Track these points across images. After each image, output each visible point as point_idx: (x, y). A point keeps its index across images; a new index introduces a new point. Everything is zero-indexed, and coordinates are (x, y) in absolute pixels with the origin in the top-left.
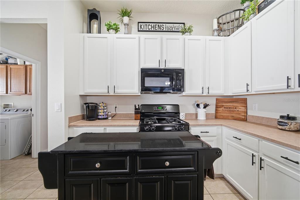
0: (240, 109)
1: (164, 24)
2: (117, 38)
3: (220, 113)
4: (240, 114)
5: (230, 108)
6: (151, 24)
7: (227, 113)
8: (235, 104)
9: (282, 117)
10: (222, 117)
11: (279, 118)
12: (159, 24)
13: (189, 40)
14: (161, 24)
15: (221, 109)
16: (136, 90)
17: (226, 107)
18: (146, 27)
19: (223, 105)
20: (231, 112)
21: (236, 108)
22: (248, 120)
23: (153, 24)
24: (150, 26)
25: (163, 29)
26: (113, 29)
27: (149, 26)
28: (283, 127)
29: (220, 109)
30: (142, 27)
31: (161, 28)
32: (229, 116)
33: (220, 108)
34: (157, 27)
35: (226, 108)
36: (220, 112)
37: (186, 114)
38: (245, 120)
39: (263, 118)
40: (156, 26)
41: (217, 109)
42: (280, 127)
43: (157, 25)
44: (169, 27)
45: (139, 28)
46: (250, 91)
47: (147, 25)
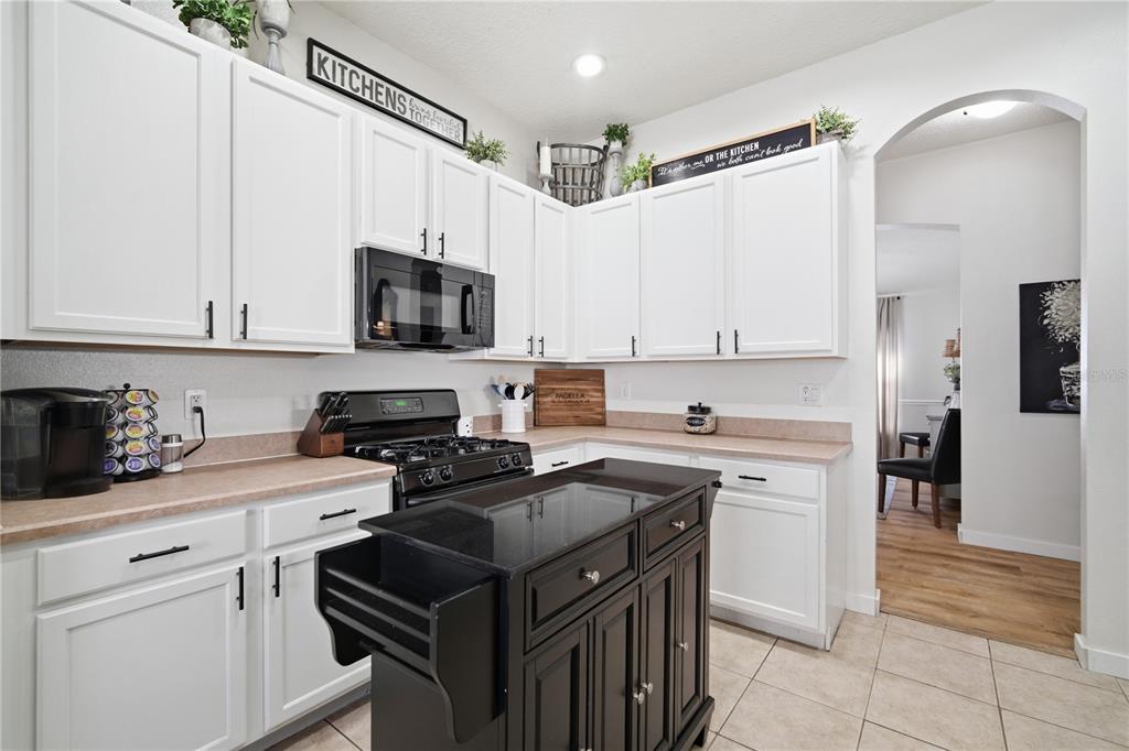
0: (592, 396)
1: (408, 97)
2: (252, 80)
3: (547, 410)
4: (591, 410)
5: (569, 396)
6: (361, 72)
7: (562, 410)
8: (582, 386)
9: (692, 409)
10: (552, 420)
11: (686, 410)
12: (392, 88)
13: (502, 189)
14: (399, 92)
15: (549, 399)
16: (339, 333)
17: (559, 392)
18: (343, 74)
19: (554, 389)
20: (571, 406)
21: (582, 396)
22: (609, 422)
23: (369, 77)
24: (358, 77)
25: (402, 110)
26: (225, 25)
27: (354, 75)
28: (697, 429)
29: (545, 400)
30: (328, 66)
31: (398, 105)
32: (568, 417)
33: (546, 395)
34: (384, 94)
35: (561, 396)
36: (548, 407)
37: (475, 418)
38: (602, 424)
39: (644, 415)
40: (380, 89)
41: (540, 399)
42: (692, 429)
43: (382, 86)
44: (423, 114)
45: (315, 65)
46: (637, 354)
47: (346, 68)
